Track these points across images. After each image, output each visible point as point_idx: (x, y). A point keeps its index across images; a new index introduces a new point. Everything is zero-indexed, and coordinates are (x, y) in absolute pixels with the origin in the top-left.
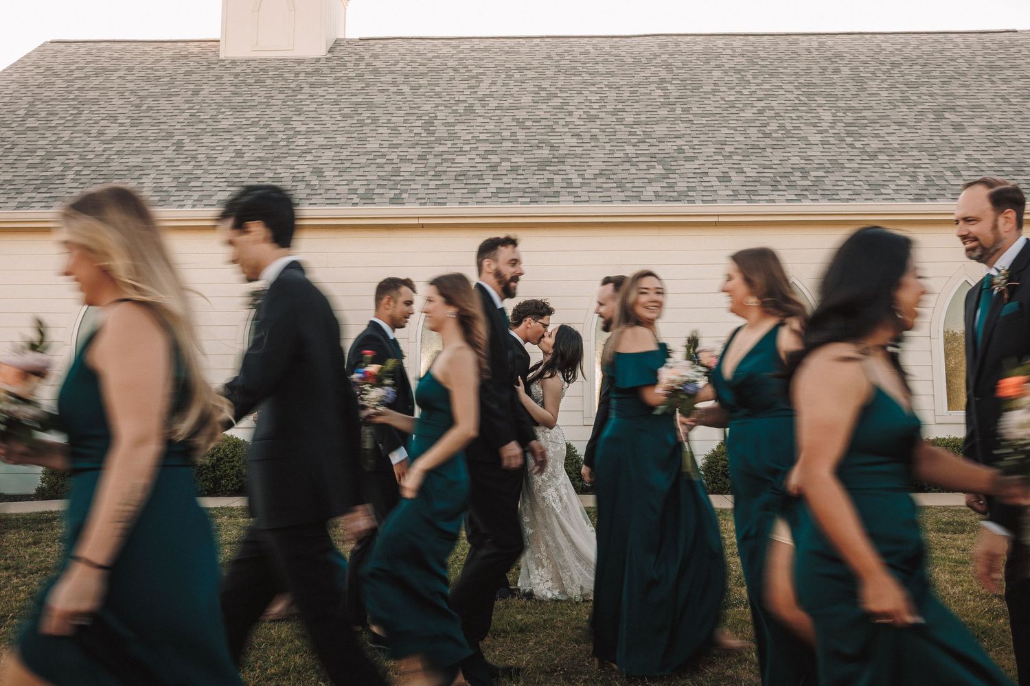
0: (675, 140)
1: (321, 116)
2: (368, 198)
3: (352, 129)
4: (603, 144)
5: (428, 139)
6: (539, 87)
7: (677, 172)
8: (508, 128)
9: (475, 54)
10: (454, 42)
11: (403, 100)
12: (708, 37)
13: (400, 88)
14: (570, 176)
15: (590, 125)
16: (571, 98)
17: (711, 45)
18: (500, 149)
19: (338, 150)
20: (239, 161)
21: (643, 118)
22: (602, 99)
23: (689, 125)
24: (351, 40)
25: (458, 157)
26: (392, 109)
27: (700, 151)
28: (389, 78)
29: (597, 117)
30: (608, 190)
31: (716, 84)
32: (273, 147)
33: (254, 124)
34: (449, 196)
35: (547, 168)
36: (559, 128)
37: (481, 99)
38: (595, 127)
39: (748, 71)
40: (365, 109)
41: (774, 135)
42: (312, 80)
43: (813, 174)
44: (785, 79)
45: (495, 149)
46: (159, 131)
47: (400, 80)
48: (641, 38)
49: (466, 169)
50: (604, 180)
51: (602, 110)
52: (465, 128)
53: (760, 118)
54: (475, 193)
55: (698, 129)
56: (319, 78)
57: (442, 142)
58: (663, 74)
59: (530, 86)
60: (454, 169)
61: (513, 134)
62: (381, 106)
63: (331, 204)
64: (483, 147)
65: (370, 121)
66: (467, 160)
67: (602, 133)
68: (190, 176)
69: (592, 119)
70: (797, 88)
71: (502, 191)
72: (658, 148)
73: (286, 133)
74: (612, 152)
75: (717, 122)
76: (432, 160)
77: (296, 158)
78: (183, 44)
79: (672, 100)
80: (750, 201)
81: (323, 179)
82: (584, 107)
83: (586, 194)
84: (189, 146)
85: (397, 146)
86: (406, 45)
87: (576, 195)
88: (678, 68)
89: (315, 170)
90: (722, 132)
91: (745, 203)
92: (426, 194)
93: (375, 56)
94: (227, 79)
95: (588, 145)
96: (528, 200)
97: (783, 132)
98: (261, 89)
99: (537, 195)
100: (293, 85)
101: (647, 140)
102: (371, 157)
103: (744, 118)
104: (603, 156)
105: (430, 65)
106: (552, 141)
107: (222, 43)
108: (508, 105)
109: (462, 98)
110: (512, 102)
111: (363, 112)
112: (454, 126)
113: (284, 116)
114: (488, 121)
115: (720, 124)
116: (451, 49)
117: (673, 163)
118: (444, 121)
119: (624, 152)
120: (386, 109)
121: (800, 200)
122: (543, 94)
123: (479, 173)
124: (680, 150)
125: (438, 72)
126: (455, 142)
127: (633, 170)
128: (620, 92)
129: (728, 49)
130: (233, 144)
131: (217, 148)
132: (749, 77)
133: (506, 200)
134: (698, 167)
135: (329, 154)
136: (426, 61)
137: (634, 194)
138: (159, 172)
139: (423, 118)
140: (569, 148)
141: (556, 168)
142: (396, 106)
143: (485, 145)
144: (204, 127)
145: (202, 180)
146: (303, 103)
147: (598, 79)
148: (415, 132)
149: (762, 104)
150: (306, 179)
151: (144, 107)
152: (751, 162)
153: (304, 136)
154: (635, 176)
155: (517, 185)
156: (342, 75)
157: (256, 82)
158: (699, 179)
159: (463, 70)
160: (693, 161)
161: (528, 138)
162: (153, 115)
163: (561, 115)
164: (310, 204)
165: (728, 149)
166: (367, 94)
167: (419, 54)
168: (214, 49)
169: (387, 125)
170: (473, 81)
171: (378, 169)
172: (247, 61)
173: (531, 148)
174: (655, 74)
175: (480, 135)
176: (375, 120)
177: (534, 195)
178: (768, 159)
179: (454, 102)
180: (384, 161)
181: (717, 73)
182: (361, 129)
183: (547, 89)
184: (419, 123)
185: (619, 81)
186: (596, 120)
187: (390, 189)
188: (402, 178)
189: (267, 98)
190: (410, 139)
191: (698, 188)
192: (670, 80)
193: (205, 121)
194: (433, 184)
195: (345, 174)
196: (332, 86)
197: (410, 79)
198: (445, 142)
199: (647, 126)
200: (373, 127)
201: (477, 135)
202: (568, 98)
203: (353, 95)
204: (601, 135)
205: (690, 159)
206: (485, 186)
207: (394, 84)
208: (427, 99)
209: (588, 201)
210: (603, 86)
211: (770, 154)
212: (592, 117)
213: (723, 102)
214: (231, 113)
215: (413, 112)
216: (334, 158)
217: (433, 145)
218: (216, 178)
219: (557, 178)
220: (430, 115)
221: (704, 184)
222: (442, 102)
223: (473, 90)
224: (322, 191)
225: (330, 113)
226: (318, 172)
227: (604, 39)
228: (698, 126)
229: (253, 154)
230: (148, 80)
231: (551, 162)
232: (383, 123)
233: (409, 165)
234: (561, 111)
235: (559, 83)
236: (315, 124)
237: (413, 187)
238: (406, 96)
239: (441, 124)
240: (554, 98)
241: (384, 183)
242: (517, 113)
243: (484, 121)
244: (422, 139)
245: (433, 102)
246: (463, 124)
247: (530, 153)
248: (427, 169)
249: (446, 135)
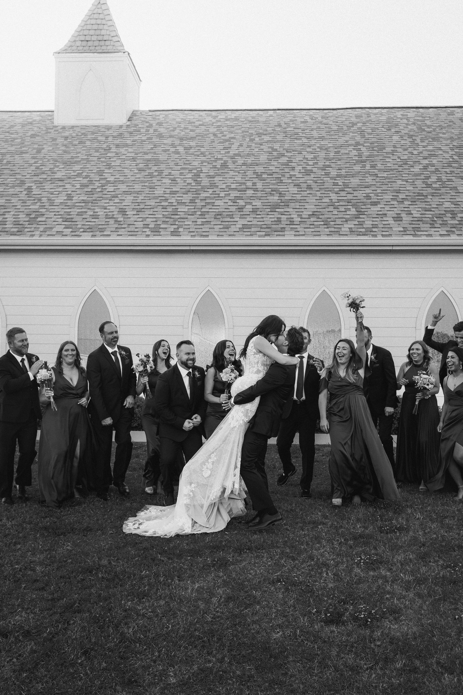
0: (365, 189)
1: (123, 169)
2: (156, 231)
3: (145, 179)
4: (315, 192)
5: (197, 187)
6: (272, 149)
7: (366, 213)
8: (250, 179)
9: (228, 122)
10: (214, 113)
11: (179, 158)
12: (390, 110)
13: (177, 148)
14: (292, 216)
15: (307, 178)
16: (294, 157)
17: (392, 116)
18: (244, 195)
19: (136, 195)
20: (69, 203)
21: (343, 172)
22: (315, 158)
23: (375, 178)
24: (143, 111)
25: (217, 201)
26: (172, 164)
27: (382, 198)
28: (169, 141)
29: (311, 171)
30: (318, 226)
31: (395, 147)
32: (91, 193)
33: (79, 175)
34: (211, 230)
35: (277, 210)
36: (285, 180)
37: (232, 158)
38: (309, 180)
39: (417, 136)
41: (434, 186)
42: (117, 142)
43: (460, 215)
44: (443, 142)
45: (241, 195)
46: (15, 180)
47: (177, 142)
48: (343, 110)
49: (222, 210)
50: (315, 219)
51: (315, 166)
52: (221, 179)
53: (425, 173)
54: (228, 228)
55: (381, 181)
56: (121, 140)
57: (206, 190)
58: (358, 138)
59: (265, 147)
60: (214, 210)
61: (254, 184)
62: (164, 162)
63: (132, 235)
64: (234, 194)
65: (157, 174)
67: (314, 184)
68: (37, 213)
69: (308, 173)
70: (452, 149)
71: (246, 227)
72: (353, 195)
73: (100, 182)
74: (321, 198)
75: (394, 176)
76: (199, 203)
77: (108, 201)
78: (29, 113)
79: (364, 158)
80: (415, 235)
81: (126, 217)
82: (302, 164)
83: (303, 229)
84: (36, 191)
85: (175, 193)
86: (181, 115)
87: (296, 230)
88: (369, 134)
89: (121, 210)
90: (398, 183)
91: (411, 237)
92: (195, 228)
93: (160, 124)
94: (60, 141)
95: (305, 192)
96: (264, 233)
97: (440, 183)
98: (83, 149)
100: (104, 146)
101: (346, 189)
102: (158, 201)
103: (413, 173)
104: (315, 201)
105: (197, 131)
106: (281, 190)
107: (55, 113)
108: (251, 162)
109: (219, 156)
110: (254, 159)
111: (153, 167)
112: (214, 178)
113: (99, 169)
114: (237, 174)
115: (397, 177)
116: (212, 119)
117: (363, 207)
118: (208, 174)
119: (330, 198)
120: (168, 164)
121: (449, 235)
122: (275, 153)
124: (368, 197)
125: (202, 136)
126: (215, 190)
127: (335, 212)
128: (328, 152)
129: (405, 118)
130: (65, 190)
131: (55, 193)
132: (418, 141)
133: (249, 233)
134: (380, 209)
135: (130, 198)
136: (195, 128)
137: (336, 230)
138: (16, 210)
139: (193, 172)
140: (291, 195)
141: (282, 210)
142: (175, 162)
143: (235, 192)
144: (45, 177)
145: (46, 216)
146: (111, 160)
147: (313, 142)
148: (187, 182)
149: (426, 162)
150: (114, 217)
151: (5, 162)
152: (416, 206)
153: (112, 185)
154: (337, 216)
155: (256, 223)
156: (137, 138)
157: (80, 143)
158: (380, 219)
159: (219, 135)
160: (377, 205)
161: (264, 187)
162: (11, 167)
163: (287, 170)
164: (118, 235)
165: (401, 196)
166: (155, 153)
167: (190, 123)
168: (50, 118)
169: (169, 177)
170: (227, 143)
171: (163, 210)
172: (73, 127)
173: (266, 195)
174: (353, 138)
175: (232, 184)
176: (160, 172)
177: (268, 230)
178: (428, 203)
179: (214, 160)
180: (167, 204)
181: (396, 138)
182: (151, 179)
183: (278, 150)
184: (190, 175)
185: (327, 143)
186: (311, 174)
187: (171, 225)
188: (178, 217)
190: (184, 187)
191: (380, 226)
192: (363, 143)
193: (46, 172)
194: (199, 221)
195: (141, 213)
196: (131, 147)
198: (208, 190)
199: (346, 178)
200: (159, 178)
201: (230, 184)
202: (292, 157)
203: (145, 153)
204: (314, 185)
205: (375, 204)
206: (235, 223)
207: (173, 145)
208: (196, 157)
209: (304, 235)
210: (317, 148)
211: (431, 200)
212: (309, 171)
213: (399, 160)
214: (63, 167)
215: (186, 167)
216: (134, 201)
217: (200, 192)
218: (55, 215)
219: (284, 218)
220: (198, 169)
221: (384, 223)
222: (206, 160)
223: (227, 151)
224: (125, 226)
225: (130, 167)
226: (123, 212)
227: (318, 111)
228: (381, 178)
229: (79, 197)
230: (6, 141)
231: (280, 205)
232: (166, 175)
233: (184, 207)
234: (287, 166)
235: (285, 146)
236: (120, 176)
237: (186, 223)
238: (181, 155)
239: (205, 176)
240: (282, 157)
241: (167, 220)
242: (256, 168)
243: (234, 174)
244: (192, 187)
245: (200, 160)
246: (220, 176)
247: (266, 198)
248: (195, 210)
249: (209, 184)
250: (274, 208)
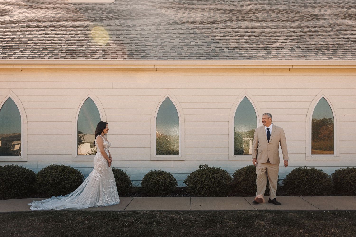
1: (110, 24)
2: (131, 56)
3: (124, 29)
4: (234, 36)
5: (158, 33)
6: (204, 15)
8: (192, 29)
11: (146, 18)
13: (145, 14)
14: (222, 48)
15: (227, 29)
16: (217, 19)
18: (189, 37)
20: (72, 41)
25: (171, 40)
26: (141, 21)
28: (140, 11)
30: (241, 54)
31: (277, 15)
33: (81, 26)
34: (168, 56)
35: (212, 45)
36: (214, 30)
37: (179, 19)
40: (130, 21)
42: (107, 11)
45: (187, 37)
47: (145, 11)
49: (175, 45)
50: (238, 50)
51: (232, 23)
52: (174, 29)
54: (180, 55)
57: (164, 34)
58: (254, 11)
59: (199, 14)
60: (170, 45)
61: (195, 31)
62: (137, 20)
63: (114, 59)
64: (182, 37)
65: (132, 26)
66: (176, 41)
67: (233, 32)
69: (228, 26)
71: (193, 54)
74: (239, 39)
76: (160, 41)
82: (223, 22)
83: (231, 56)
84: (51, 34)
85: (144, 35)
87: (227, 56)
88: (260, 9)
90: (285, 32)
92: (158, 55)
93: (134, 3)
94: (72, 10)
95: (228, 36)
96: (205, 58)
97: (311, 32)
98: (85, 14)
99: (209, 56)
100: (99, 12)
101: (254, 35)
102: (133, 40)
103: (293, 27)
104: (235, 40)
105: (157, 6)
106: (212, 35)
108: (191, 21)
109: (171, 18)
110: (193, 20)
111: (129, 23)
112: (169, 28)
113: (95, 24)
114: (183, 26)
115: (283, 29)
118: (164, 26)
119: (245, 39)
120: (139, 21)
122: (206, 17)
123: (182, 47)
125: (160, 9)
126: (170, 34)
127: (250, 46)
128: (237, 17)
130: (71, 34)
133: (195, 58)
135: (114, 38)
139: (155, 25)
140: (220, 37)
141: (215, 45)
142: (143, 20)
143: (183, 35)
144: (59, 27)
146: (103, 19)
148: (152, 30)
153: (103, 31)
155: (199, 52)
156: (119, 9)
158: (281, 50)
159: (170, 8)
161: (201, 33)
163: (214, 25)
166: (131, 16)
169: (140, 27)
170: (176, 12)
171: (136, 45)
173: (203, 37)
174: (251, 11)
175: (180, 32)
176: (134, 25)
177: (207, 56)
179: (168, 19)
180: (138, 41)
182: (128, 29)
183: (207, 15)
186: (230, 27)
187: (141, 53)
188: (146, 48)
189: (88, 17)
190: (149, 33)
193: (60, 25)
194: (161, 51)
195: (121, 46)
196: (116, 13)
197: (149, 11)
198: (165, 34)
200: (133, 28)
201: (179, 32)
203: (125, 16)
206: (185, 52)
207: (142, 12)
208: (156, 18)
214: (71, 22)
215: (151, 23)
216: (116, 40)
217: (160, 35)
219: (217, 49)
220: (158, 24)
221: (284, 52)
222: (163, 19)
223: (176, 15)
224: (110, 53)
225: (115, 23)
226: (108, 45)
228: (274, 29)
231: (213, 42)
232: (138, 27)
233: (150, 43)
234: (214, 23)
235: (211, 14)
236: (108, 27)
237: (152, 52)
238: (148, 17)
239: (163, 28)
240: (211, 19)
241: (138, 50)
242: (195, 24)
243: (182, 26)
244: (155, 33)
245: (159, 19)
246: (173, 28)
247: (203, 39)
248: (157, 45)
249: (166, 31)
250: (209, 44)
